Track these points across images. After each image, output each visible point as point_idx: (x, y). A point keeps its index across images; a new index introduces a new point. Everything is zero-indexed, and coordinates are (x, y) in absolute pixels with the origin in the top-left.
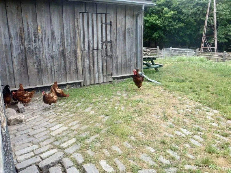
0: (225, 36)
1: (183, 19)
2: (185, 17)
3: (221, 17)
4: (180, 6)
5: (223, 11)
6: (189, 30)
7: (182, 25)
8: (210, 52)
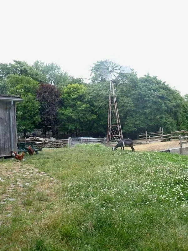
0: (133, 125)
1: (95, 111)
2: (97, 110)
3: (127, 109)
4: (91, 100)
5: (128, 103)
6: (102, 121)
7: (95, 117)
8: (115, 140)
